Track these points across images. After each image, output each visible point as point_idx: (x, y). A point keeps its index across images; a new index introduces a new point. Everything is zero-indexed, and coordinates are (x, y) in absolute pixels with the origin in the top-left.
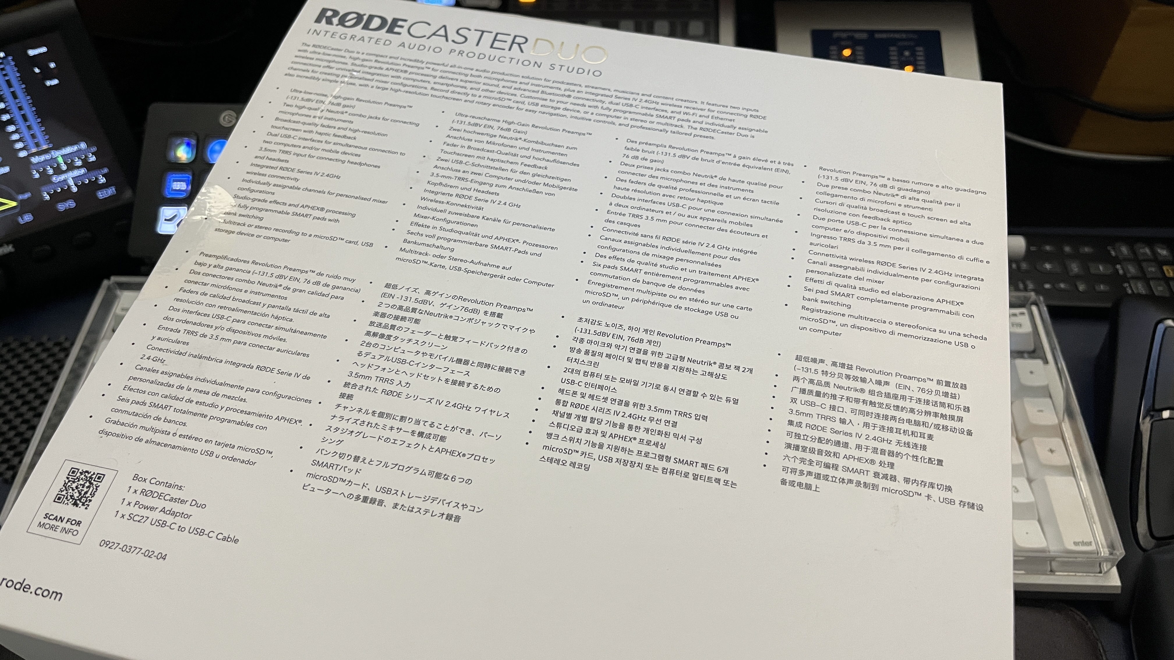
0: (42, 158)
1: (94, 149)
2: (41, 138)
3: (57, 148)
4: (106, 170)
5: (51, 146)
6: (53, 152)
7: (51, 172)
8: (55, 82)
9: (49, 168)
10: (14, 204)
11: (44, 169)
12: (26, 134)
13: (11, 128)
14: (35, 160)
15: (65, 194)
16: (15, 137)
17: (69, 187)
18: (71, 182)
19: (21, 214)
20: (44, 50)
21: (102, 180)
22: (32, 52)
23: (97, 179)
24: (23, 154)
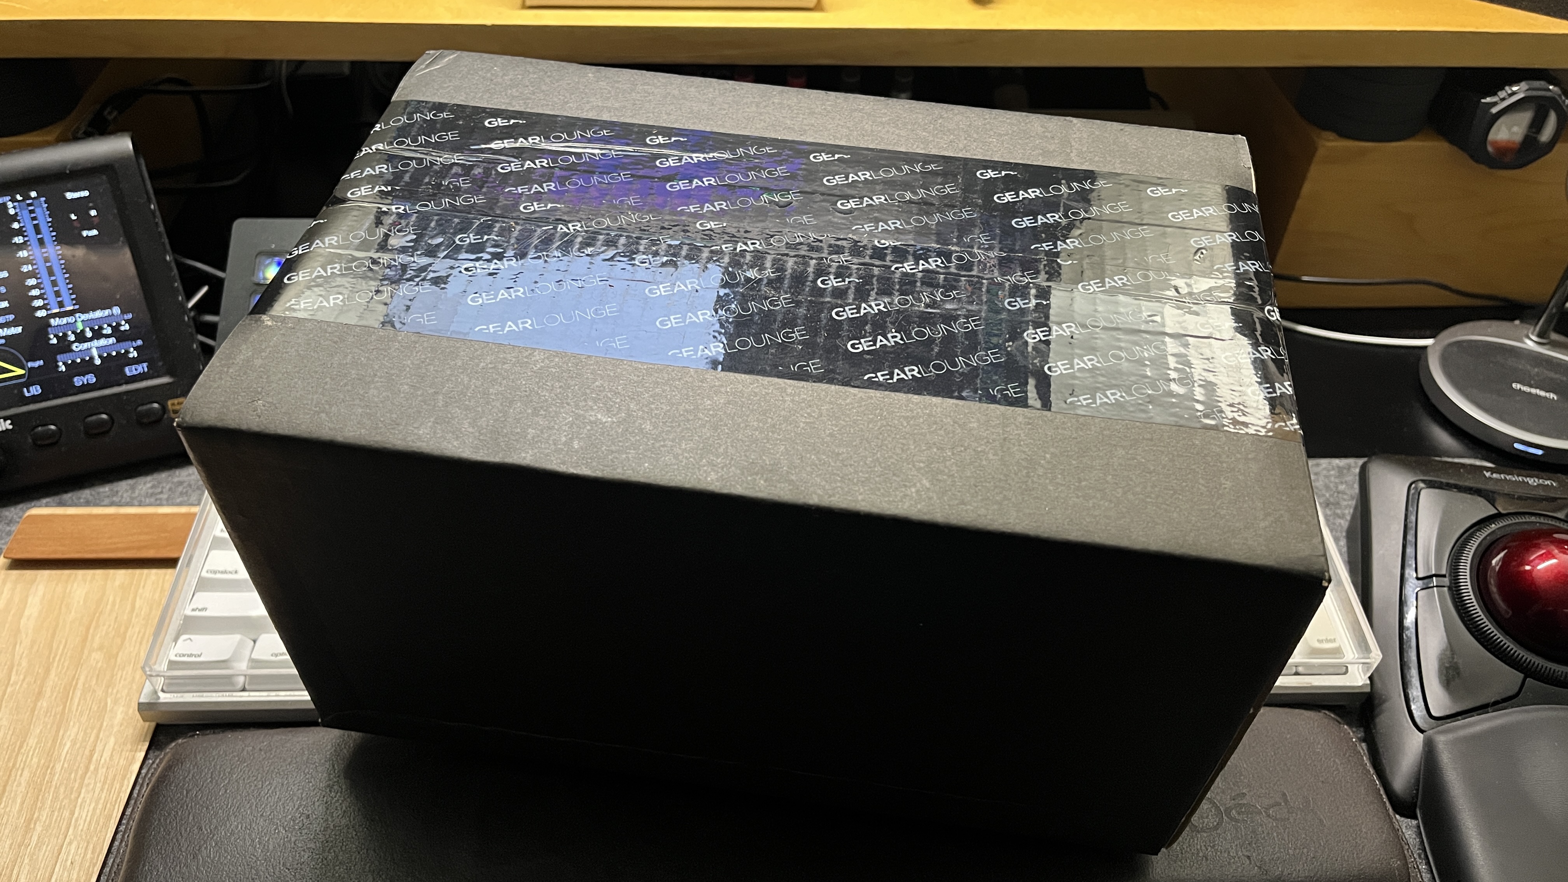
0: (64, 320)
1: (130, 316)
2: (66, 297)
3: (83, 311)
4: (139, 342)
5: (77, 307)
6: (77, 315)
7: (72, 338)
8: (94, 232)
9: (70, 333)
10: (20, 372)
11: (65, 335)
12: (49, 291)
13: (32, 282)
14: (54, 322)
15: (87, 366)
16: (35, 292)
17: (92, 358)
18: (95, 353)
19: (28, 385)
20: (86, 193)
21: (134, 354)
22: (69, 195)
23: (127, 352)
24: (41, 314)
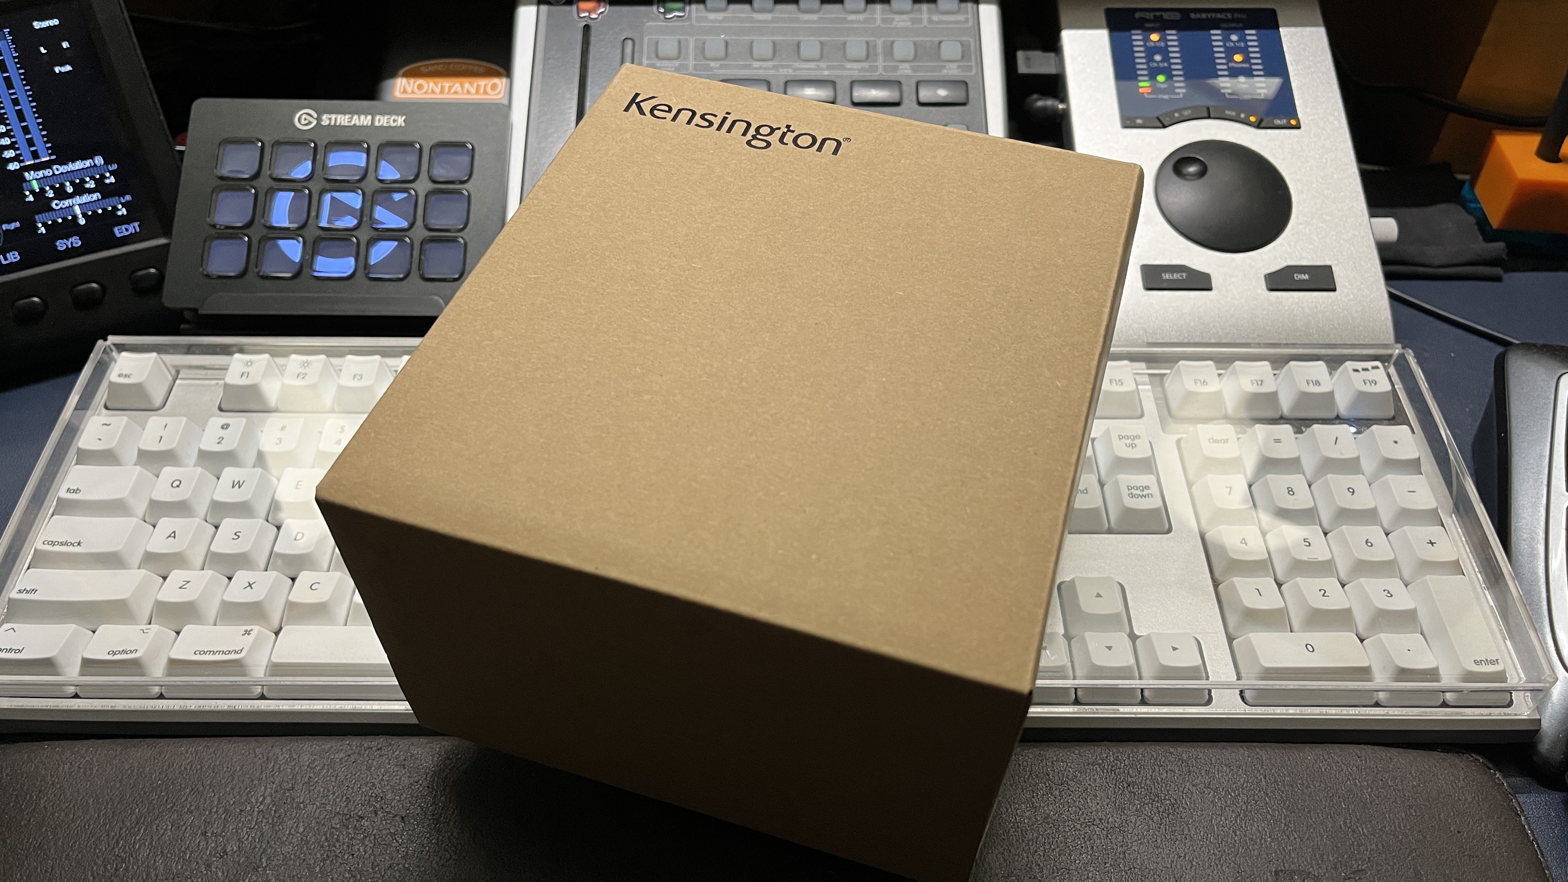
0: (40, 174)
1: (115, 167)
2: (40, 145)
3: (63, 163)
4: (128, 198)
5: (54, 157)
6: (55, 167)
7: (51, 194)
8: (67, 68)
9: (48, 188)
11: (43, 191)
12: (21, 139)
14: (28, 176)
15: (69, 227)
16: (5, 142)
17: (75, 217)
18: (78, 211)
20: (55, 22)
21: (122, 211)
22: (37, 25)
23: (115, 209)
24: (13, 166)
